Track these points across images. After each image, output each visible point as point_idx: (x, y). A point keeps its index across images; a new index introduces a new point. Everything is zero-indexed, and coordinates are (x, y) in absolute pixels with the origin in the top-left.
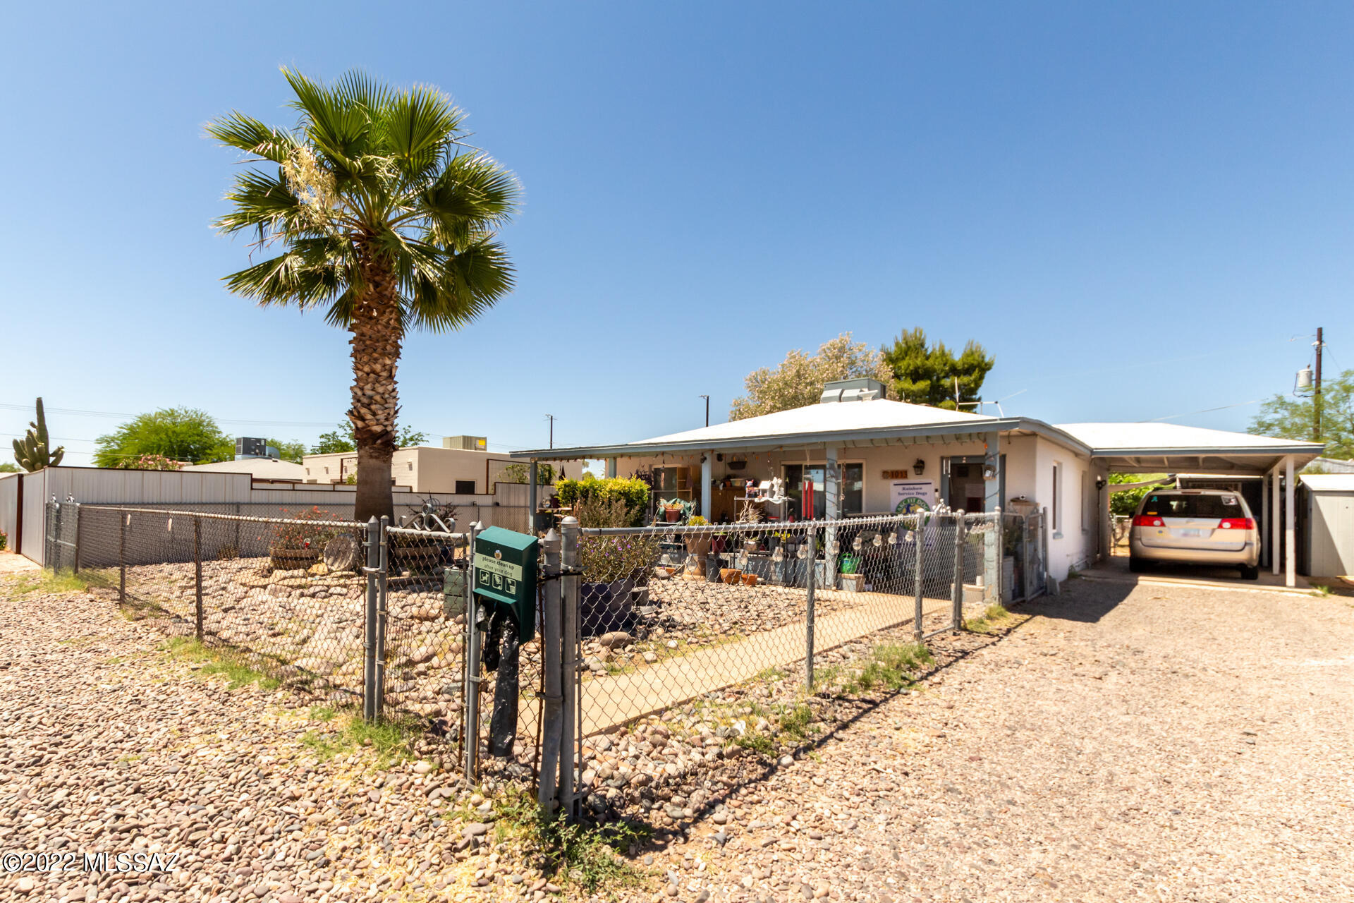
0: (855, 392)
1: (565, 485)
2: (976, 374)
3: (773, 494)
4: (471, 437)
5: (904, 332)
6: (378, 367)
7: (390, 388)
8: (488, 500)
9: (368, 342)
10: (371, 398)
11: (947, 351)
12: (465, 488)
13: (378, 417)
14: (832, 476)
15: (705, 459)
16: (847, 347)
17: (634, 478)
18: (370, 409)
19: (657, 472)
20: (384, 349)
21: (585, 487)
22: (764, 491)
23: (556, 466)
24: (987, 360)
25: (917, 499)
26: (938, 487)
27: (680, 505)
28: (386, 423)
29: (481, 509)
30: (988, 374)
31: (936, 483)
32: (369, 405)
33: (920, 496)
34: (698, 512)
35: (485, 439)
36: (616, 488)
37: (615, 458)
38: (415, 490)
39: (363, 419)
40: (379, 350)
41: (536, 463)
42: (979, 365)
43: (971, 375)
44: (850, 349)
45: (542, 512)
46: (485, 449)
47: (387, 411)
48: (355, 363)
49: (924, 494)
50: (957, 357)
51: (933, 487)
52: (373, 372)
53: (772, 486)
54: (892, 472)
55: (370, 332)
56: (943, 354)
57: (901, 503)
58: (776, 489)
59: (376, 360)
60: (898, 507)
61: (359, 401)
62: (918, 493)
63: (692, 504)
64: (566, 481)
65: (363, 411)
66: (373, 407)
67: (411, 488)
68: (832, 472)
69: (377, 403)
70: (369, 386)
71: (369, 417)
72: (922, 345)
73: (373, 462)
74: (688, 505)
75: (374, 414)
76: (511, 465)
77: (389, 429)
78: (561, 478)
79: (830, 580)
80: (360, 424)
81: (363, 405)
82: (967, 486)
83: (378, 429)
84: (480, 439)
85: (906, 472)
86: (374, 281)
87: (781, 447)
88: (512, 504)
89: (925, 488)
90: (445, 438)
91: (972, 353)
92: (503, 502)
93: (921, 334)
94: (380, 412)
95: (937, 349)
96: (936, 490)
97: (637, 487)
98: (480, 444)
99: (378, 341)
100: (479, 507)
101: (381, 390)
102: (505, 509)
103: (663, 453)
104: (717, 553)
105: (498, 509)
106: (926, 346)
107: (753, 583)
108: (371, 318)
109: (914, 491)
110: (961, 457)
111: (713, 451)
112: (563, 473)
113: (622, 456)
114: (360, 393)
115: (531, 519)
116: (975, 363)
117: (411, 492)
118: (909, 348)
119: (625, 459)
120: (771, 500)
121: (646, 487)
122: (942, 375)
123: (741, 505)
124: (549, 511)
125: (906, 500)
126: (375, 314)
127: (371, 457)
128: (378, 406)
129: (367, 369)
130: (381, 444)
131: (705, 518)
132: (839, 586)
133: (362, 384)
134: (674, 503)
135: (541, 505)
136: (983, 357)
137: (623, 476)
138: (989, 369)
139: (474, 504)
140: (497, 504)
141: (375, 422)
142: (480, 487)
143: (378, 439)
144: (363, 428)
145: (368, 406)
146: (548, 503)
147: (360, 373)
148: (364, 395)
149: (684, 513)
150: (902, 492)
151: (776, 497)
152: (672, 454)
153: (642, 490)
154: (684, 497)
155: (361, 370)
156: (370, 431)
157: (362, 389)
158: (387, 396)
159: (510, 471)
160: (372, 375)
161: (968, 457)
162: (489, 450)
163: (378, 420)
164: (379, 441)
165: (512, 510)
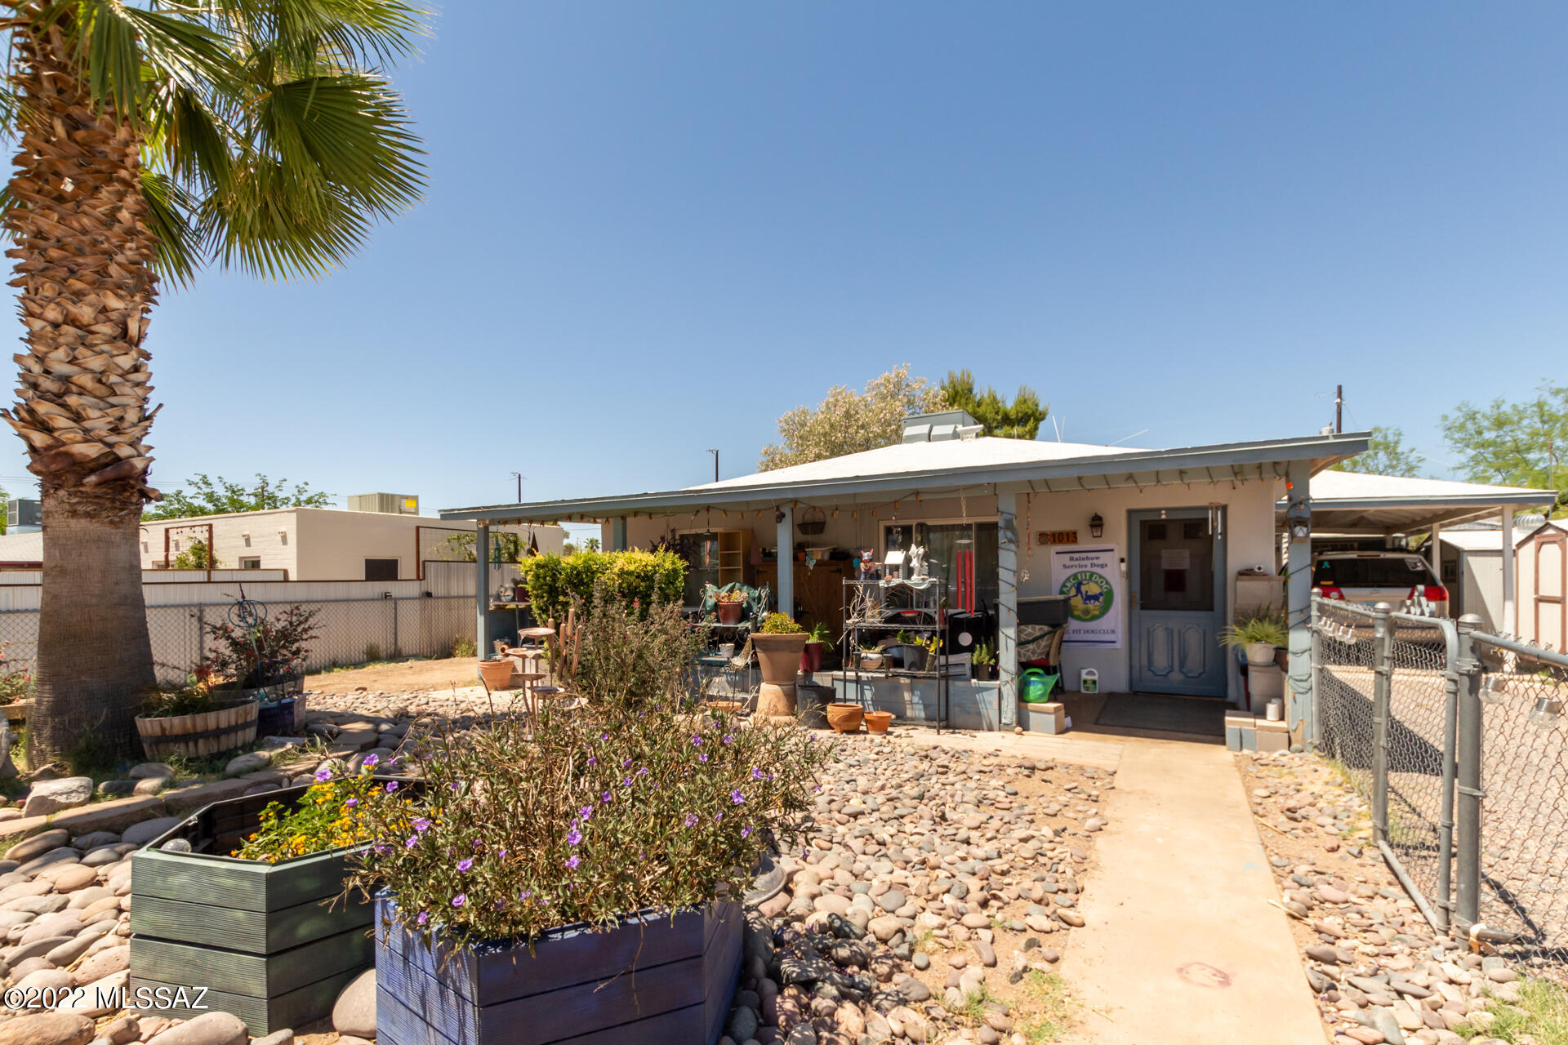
0: (948, 429)
1: (538, 566)
2: (1031, 424)
3: (910, 572)
4: (393, 496)
5: (951, 375)
6: (85, 313)
7: (125, 362)
8: (414, 589)
9: (54, 253)
10: (66, 379)
11: (999, 397)
12: (381, 570)
13: (87, 424)
14: (1010, 541)
15: (783, 516)
16: (904, 384)
17: (661, 551)
18: (64, 406)
19: (698, 539)
20: (103, 272)
21: (574, 568)
22: (894, 568)
23: (523, 531)
24: (1041, 408)
25: (1092, 574)
26: (1124, 555)
27: (741, 595)
28: (113, 439)
29: (399, 602)
30: (1042, 425)
31: (1121, 550)
32: (60, 395)
33: (1095, 570)
34: (773, 607)
35: (416, 498)
36: (632, 568)
37: (624, 518)
38: (293, 576)
39: (46, 428)
40: (88, 273)
41: (486, 528)
42: (1033, 414)
43: (1025, 425)
44: (907, 385)
45: (500, 608)
46: (416, 512)
47: (117, 412)
48: (23, 299)
49: (1102, 566)
50: (1010, 405)
51: (1117, 555)
52: (72, 321)
53: (908, 560)
54: (1054, 535)
55: (59, 232)
56: (994, 400)
57: (1068, 579)
58: (915, 563)
59: (78, 296)
60: (1064, 585)
61: (35, 386)
62: (1093, 565)
63: (764, 592)
64: (540, 557)
65: (43, 408)
66: (72, 400)
67: (286, 572)
68: (1009, 534)
69: (82, 391)
70: (61, 353)
71: (61, 422)
72: (970, 390)
73: (79, 525)
74: (757, 593)
75: (77, 417)
76: (455, 534)
77: (124, 451)
78: (531, 553)
79: (1009, 715)
80: (39, 439)
81: (44, 396)
82: (1164, 553)
83: (92, 451)
84: (407, 497)
85: (1075, 534)
86: (69, 116)
87: (917, 493)
88: (454, 592)
89: (1104, 558)
90: (350, 498)
91: (1025, 401)
92: (438, 589)
93: (969, 376)
94: (93, 413)
95: (986, 396)
96: (1122, 560)
97: (668, 565)
98: (408, 505)
99: (80, 252)
100: (396, 600)
101: (96, 363)
102: (441, 602)
103: (708, 508)
104: (808, 672)
105: (429, 601)
106: (974, 392)
107: (882, 727)
108: (61, 198)
109: (1088, 563)
110: (1159, 510)
111: (796, 502)
112: (534, 545)
113: (636, 513)
114: (37, 369)
115: (481, 620)
116: (1030, 412)
117: (286, 580)
118: (957, 393)
119: (643, 520)
120: (906, 582)
121: (681, 564)
122: (995, 424)
123: (851, 591)
124: (512, 606)
125: (1075, 576)
126: (68, 186)
127: (74, 514)
128: (87, 400)
129: (52, 313)
130: (98, 485)
131: (785, 617)
132: (1023, 723)
133: (42, 349)
134: (731, 590)
135: (498, 597)
136: (1037, 405)
137: (643, 550)
138: (1043, 419)
139: (386, 596)
140: (429, 595)
141: (79, 437)
142: (407, 569)
143: (92, 471)
144: (48, 448)
145: (58, 398)
146: (510, 593)
147: (38, 324)
148: (47, 372)
149: (750, 608)
150: (1069, 563)
151: (915, 577)
152: (725, 509)
153: (675, 571)
154: (751, 582)
155: (40, 317)
156: (68, 455)
157: (41, 359)
158: (113, 379)
159: (455, 544)
160: (67, 329)
161: (1168, 510)
162: (422, 515)
163: (86, 431)
164: (92, 479)
165: (454, 602)
